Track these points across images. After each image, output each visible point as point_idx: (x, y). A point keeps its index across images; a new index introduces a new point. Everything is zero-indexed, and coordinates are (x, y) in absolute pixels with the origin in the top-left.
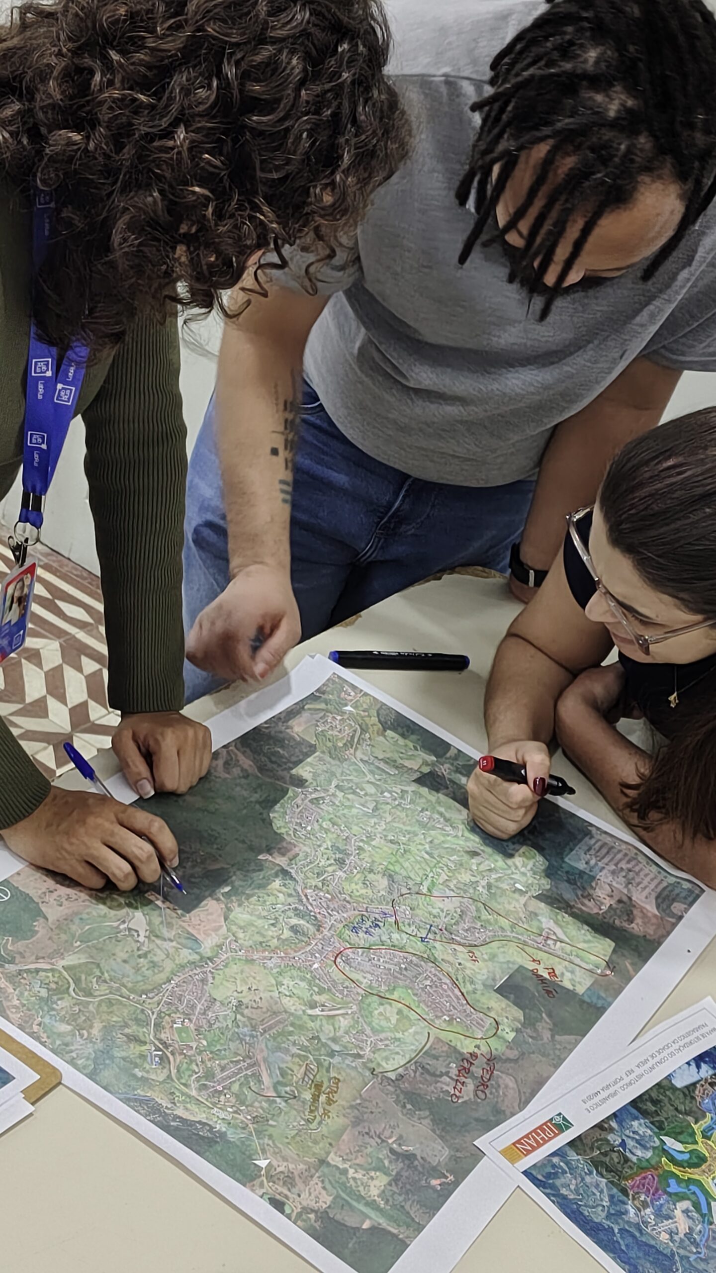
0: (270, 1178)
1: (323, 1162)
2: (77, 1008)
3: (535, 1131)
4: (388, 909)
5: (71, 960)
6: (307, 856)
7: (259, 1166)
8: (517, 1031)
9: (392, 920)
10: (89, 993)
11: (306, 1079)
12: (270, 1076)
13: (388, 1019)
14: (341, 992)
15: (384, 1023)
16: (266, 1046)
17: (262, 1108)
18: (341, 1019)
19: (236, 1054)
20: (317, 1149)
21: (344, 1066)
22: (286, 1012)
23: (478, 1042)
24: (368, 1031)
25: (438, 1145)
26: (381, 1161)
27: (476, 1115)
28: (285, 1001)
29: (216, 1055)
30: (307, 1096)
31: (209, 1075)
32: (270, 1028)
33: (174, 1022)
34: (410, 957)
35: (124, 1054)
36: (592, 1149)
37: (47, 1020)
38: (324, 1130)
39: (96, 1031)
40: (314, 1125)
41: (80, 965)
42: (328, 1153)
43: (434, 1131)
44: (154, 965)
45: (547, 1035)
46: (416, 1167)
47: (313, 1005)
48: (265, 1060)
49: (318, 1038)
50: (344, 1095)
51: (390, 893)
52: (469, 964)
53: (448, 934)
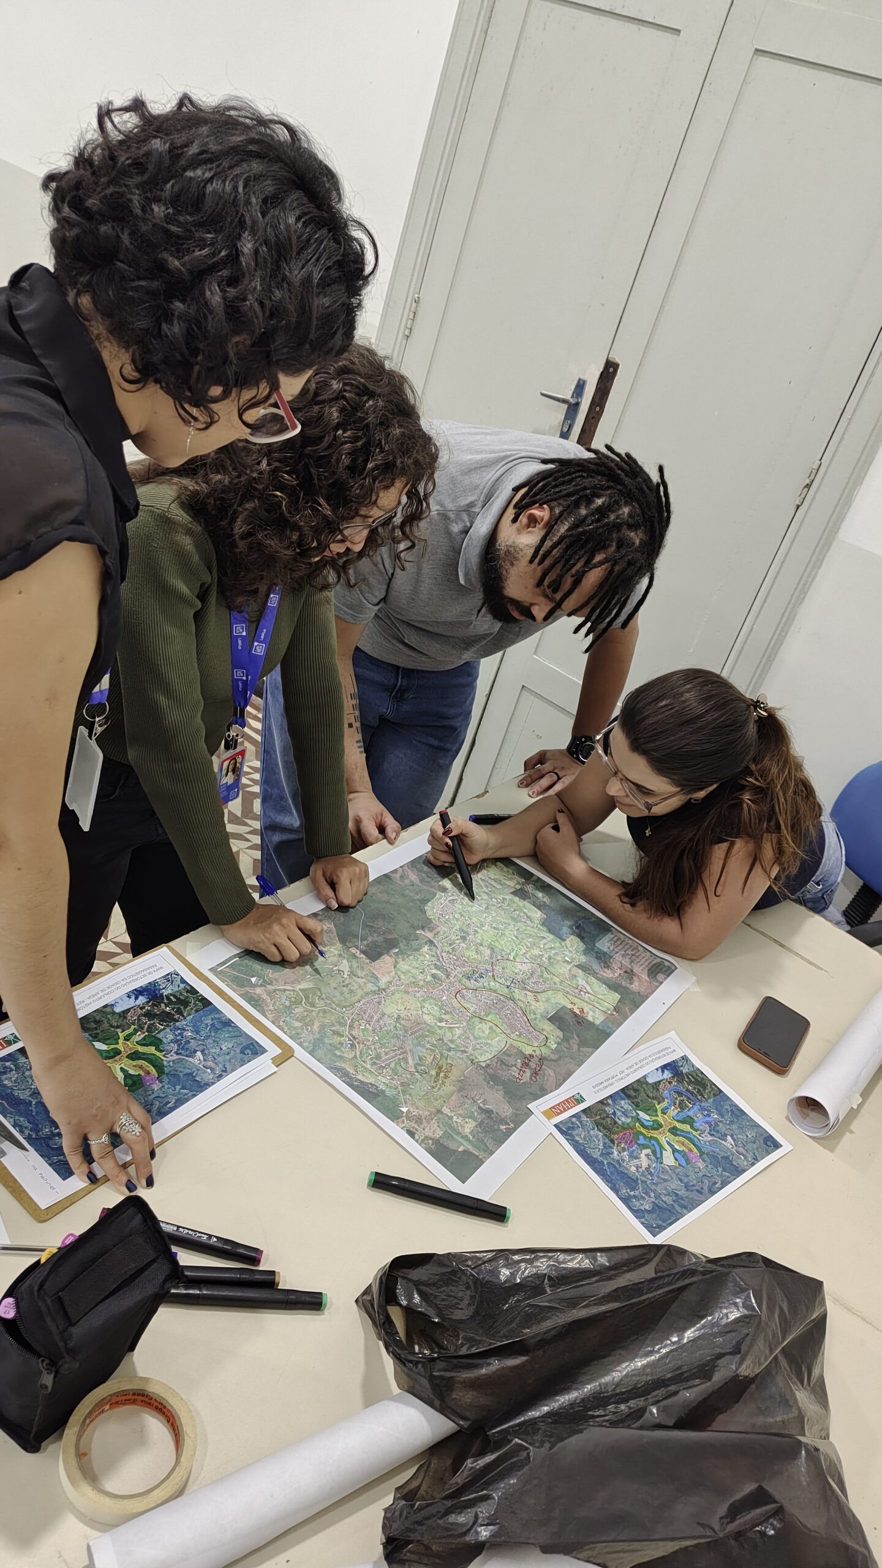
0: (408, 1118)
1: (439, 1111)
2: (305, 1014)
3: (563, 1102)
4: (489, 967)
5: (304, 985)
6: (444, 933)
7: (402, 1112)
8: (558, 1044)
9: (491, 974)
10: (313, 1005)
11: (434, 1063)
12: (413, 1060)
13: (483, 1032)
14: (458, 1014)
15: (481, 1034)
16: (412, 1042)
17: (407, 1077)
18: (456, 1029)
19: (395, 1046)
20: (436, 1104)
21: (456, 1057)
22: (425, 1023)
23: (534, 1048)
24: (471, 1038)
25: (506, 1106)
26: (473, 1113)
27: (530, 1090)
28: (425, 1017)
29: (382, 1045)
30: (433, 1073)
31: (378, 1057)
32: (415, 1032)
33: (360, 1025)
34: (500, 997)
35: (330, 1041)
36: (596, 1115)
37: (288, 1019)
38: (441, 1093)
39: (315, 1027)
40: (435, 1090)
41: (309, 989)
42: (442, 1106)
43: (504, 1098)
44: (351, 991)
45: (575, 1047)
46: (492, 1118)
47: (441, 1020)
48: (410, 1050)
49: (442, 1040)
50: (455, 1074)
51: (491, 958)
52: (534, 1003)
53: (523, 985)
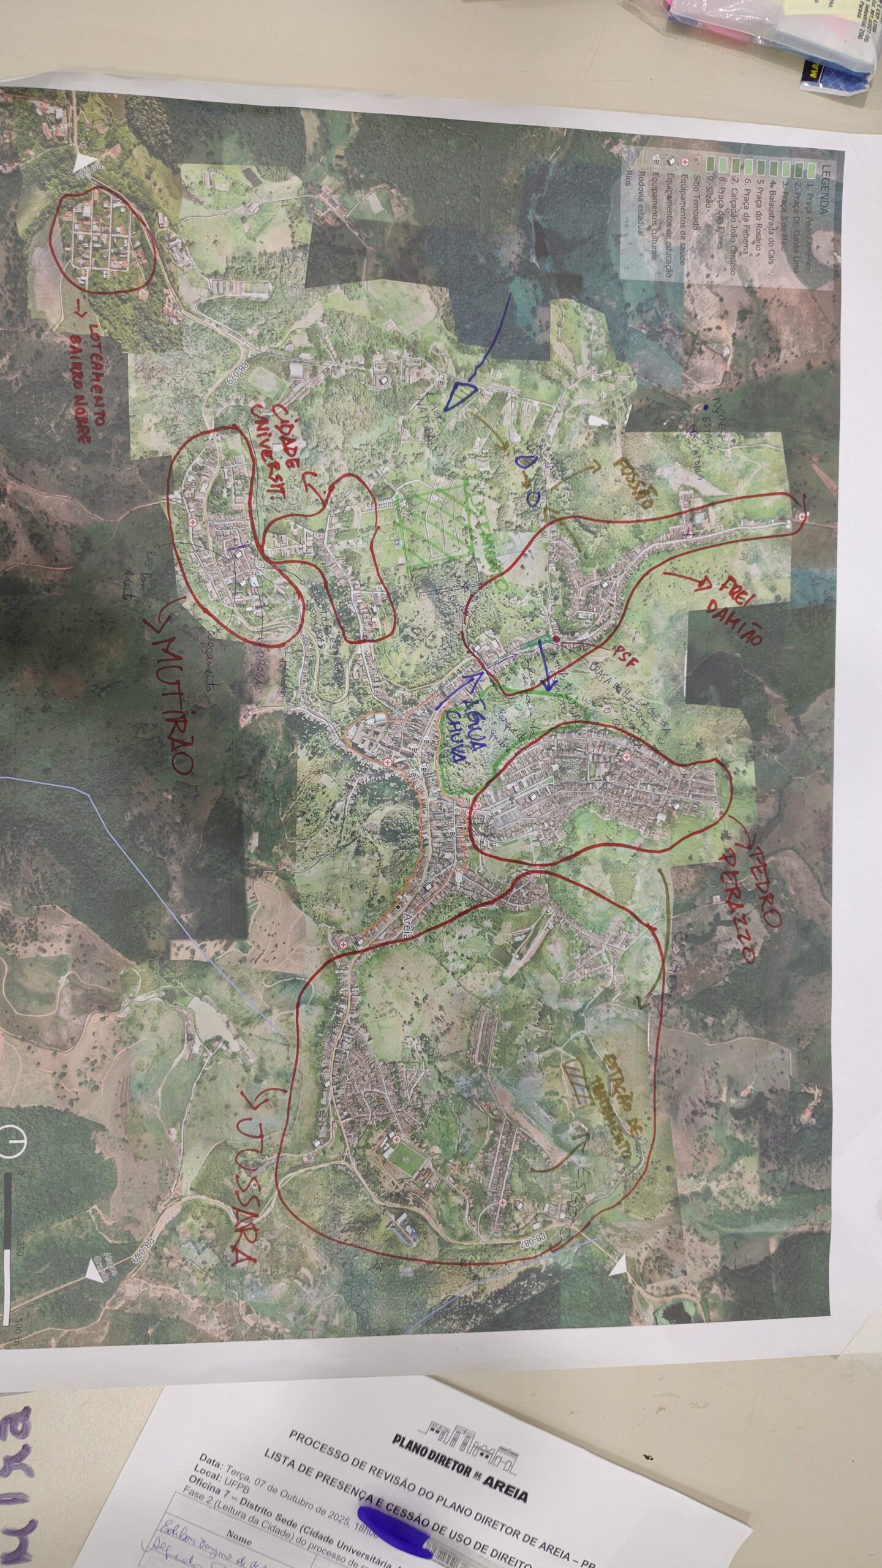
0: (643, 1279)
1: (678, 1201)
4: (467, 662)
5: (190, 1169)
7: (621, 1275)
8: (753, 755)
9: (486, 681)
11: (579, 1092)
12: (540, 1127)
13: (600, 893)
15: (600, 905)
16: (503, 1083)
17: (565, 1186)
18: (550, 948)
19: (482, 1130)
20: (659, 1191)
21: (604, 1026)
22: (483, 1002)
23: (721, 827)
24: (592, 937)
25: (773, 1052)
26: (733, 1138)
28: (469, 982)
29: (462, 1156)
30: (598, 1119)
32: (486, 1047)
33: (381, 1151)
34: (554, 741)
38: (648, 1153)
40: (634, 1161)
41: (208, 1167)
43: (756, 1034)
45: (787, 728)
46: (772, 1113)
48: (518, 1107)
49: (546, 1009)
50: (635, 1075)
52: (629, 678)
53: (570, 639)
